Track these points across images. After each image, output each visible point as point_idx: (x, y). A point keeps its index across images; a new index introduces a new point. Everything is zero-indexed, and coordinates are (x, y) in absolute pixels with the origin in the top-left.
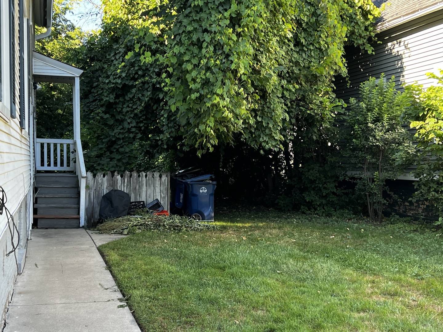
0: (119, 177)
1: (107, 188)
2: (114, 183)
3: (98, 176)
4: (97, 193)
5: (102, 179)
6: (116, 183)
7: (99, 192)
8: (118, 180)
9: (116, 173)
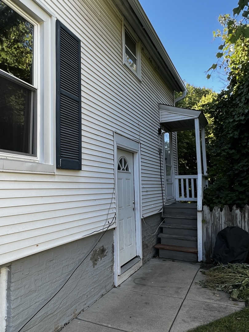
0: (238, 212)
1: (225, 223)
2: (233, 218)
3: (215, 210)
4: (214, 227)
5: (219, 213)
6: (235, 218)
7: (216, 226)
8: (237, 215)
9: (234, 208)
